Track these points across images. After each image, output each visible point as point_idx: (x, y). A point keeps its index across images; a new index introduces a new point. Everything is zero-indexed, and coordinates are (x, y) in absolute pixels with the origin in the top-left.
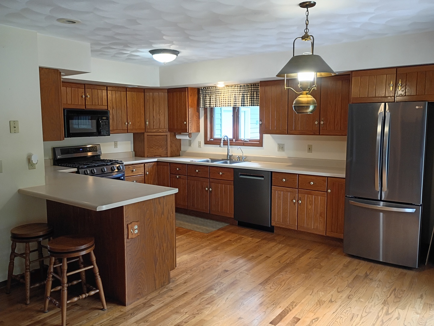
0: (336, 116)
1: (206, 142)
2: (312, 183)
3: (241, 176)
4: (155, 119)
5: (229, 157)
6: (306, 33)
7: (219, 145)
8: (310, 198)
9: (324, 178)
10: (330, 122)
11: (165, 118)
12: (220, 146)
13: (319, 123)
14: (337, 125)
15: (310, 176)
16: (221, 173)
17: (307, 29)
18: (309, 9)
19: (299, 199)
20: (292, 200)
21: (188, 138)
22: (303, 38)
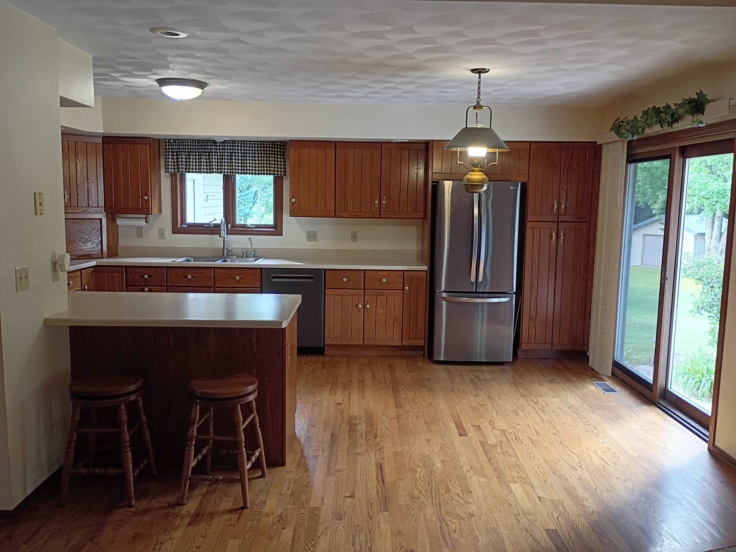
0: (401, 194)
1: (176, 231)
2: (384, 280)
3: (274, 280)
4: (80, 190)
5: (225, 253)
6: (478, 102)
7: (218, 236)
8: (380, 300)
9: (400, 273)
10: (393, 202)
11: (99, 188)
12: (220, 236)
13: (380, 203)
14: (403, 205)
15: (380, 272)
16: (238, 278)
17: (479, 98)
18: (481, 74)
19: (366, 304)
20: (357, 306)
21: (144, 224)
22: (475, 108)
